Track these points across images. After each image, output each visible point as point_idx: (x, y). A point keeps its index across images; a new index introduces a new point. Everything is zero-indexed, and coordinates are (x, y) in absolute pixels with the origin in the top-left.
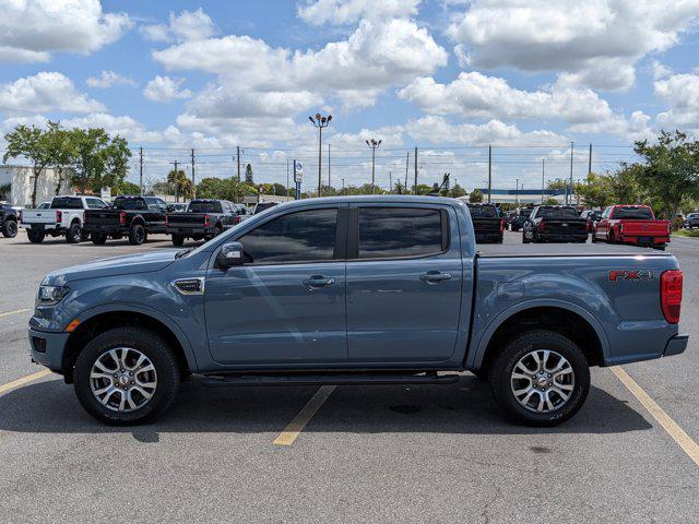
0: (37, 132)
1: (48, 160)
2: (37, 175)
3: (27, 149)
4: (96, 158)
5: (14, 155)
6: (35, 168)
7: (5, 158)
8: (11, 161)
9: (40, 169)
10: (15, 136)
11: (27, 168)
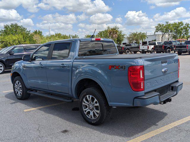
0: (163, 25)
1: (166, 32)
2: (163, 36)
3: (160, 30)
4: (179, 30)
5: (157, 32)
6: (162, 35)
7: (155, 33)
8: (156, 33)
9: (163, 35)
10: (157, 27)
11: (160, 35)
